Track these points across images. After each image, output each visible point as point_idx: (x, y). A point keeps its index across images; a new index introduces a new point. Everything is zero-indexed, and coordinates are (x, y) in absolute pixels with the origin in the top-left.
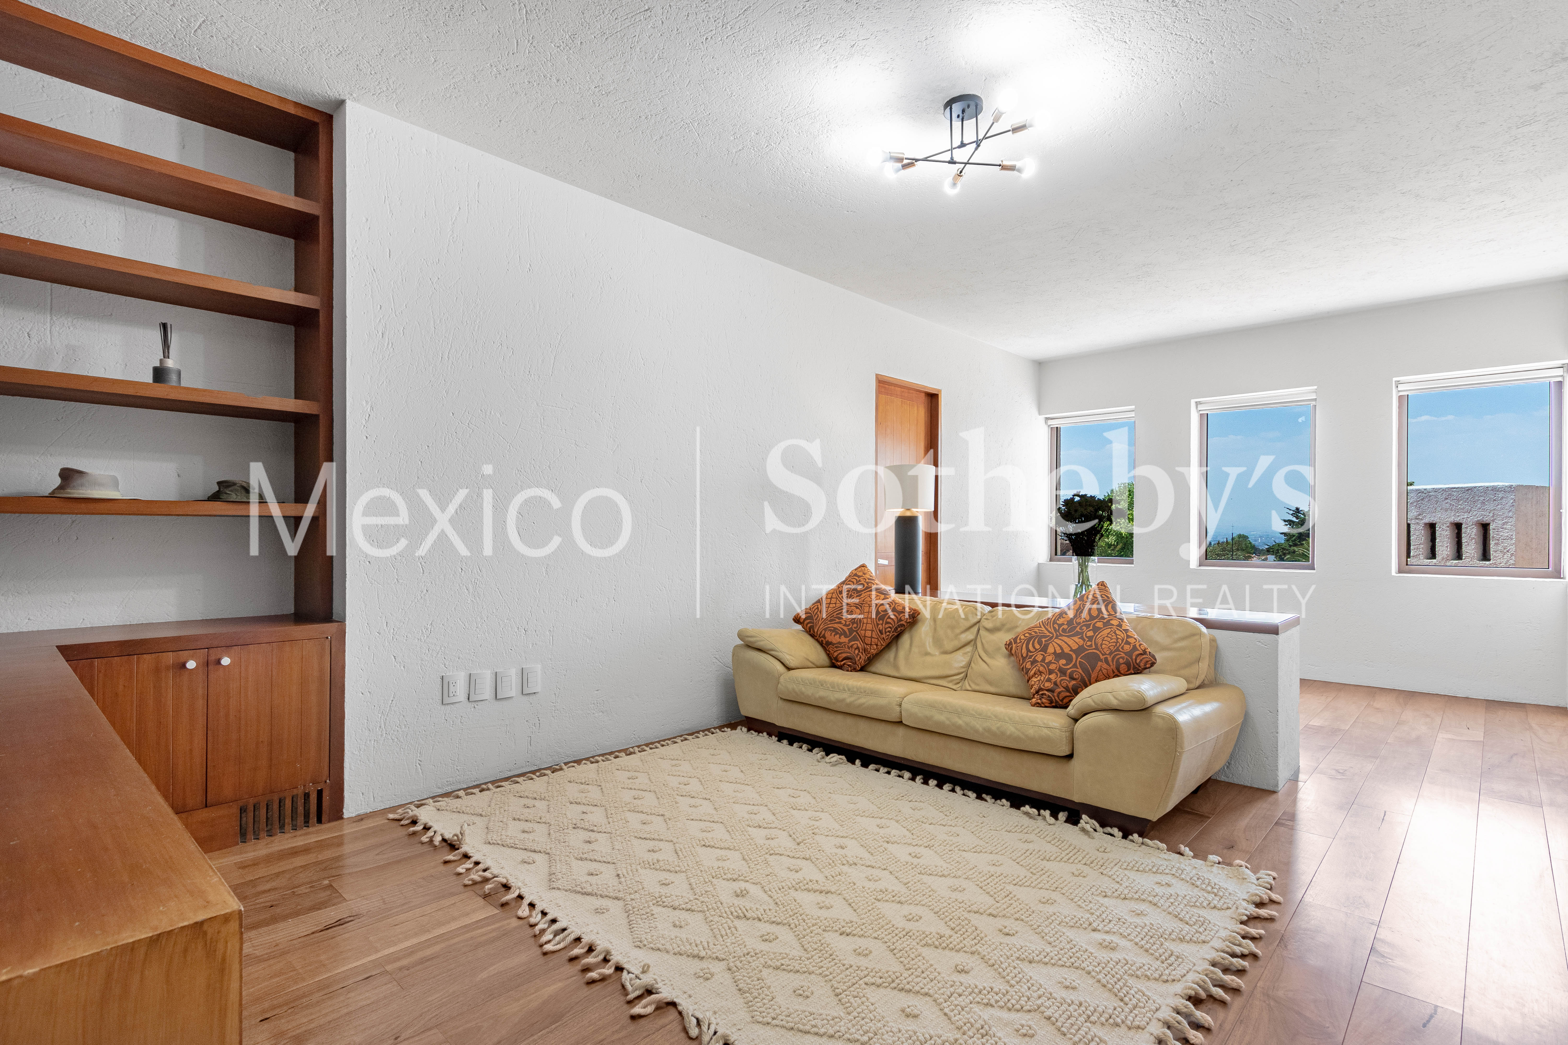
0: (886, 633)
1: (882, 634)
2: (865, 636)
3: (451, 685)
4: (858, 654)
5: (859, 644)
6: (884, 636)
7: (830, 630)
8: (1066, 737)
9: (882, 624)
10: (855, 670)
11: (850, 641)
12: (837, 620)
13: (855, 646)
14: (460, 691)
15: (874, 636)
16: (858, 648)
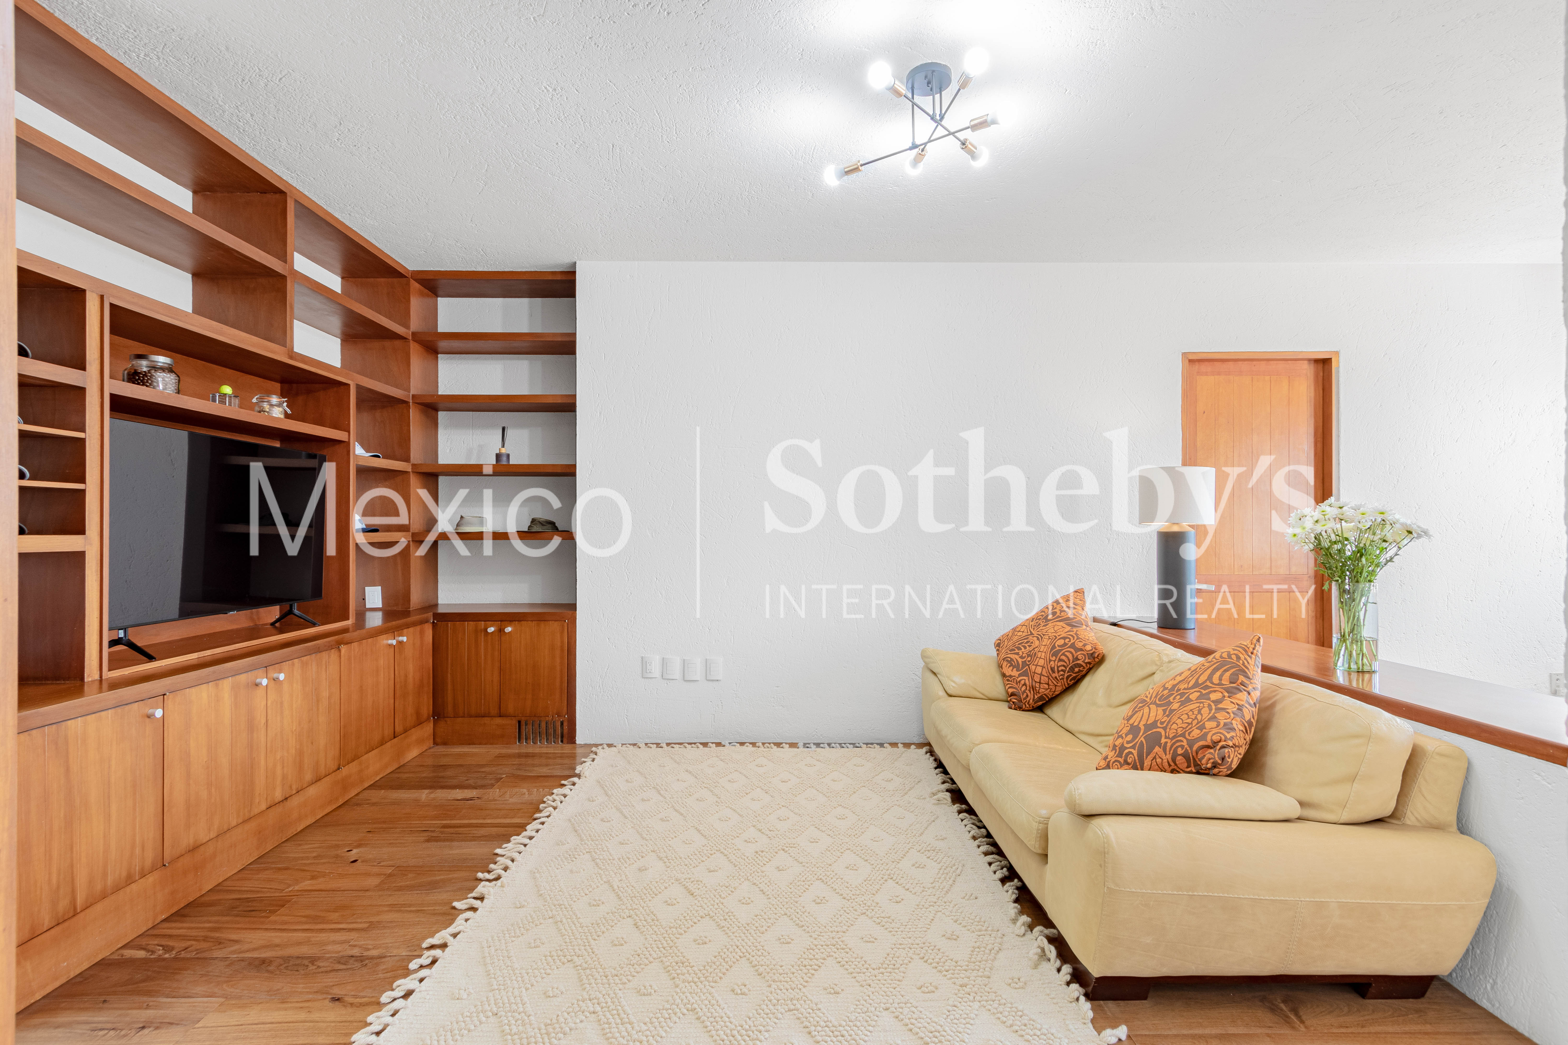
0: (1058, 671)
1: (1053, 672)
2: (1035, 673)
3: (648, 665)
4: (1024, 692)
5: (1027, 681)
6: (1056, 675)
7: (1007, 661)
8: (1038, 830)
9: (1054, 661)
10: (1020, 709)
11: (1020, 675)
12: (1017, 651)
13: (1023, 682)
14: (655, 669)
15: (1044, 673)
16: (1025, 684)
